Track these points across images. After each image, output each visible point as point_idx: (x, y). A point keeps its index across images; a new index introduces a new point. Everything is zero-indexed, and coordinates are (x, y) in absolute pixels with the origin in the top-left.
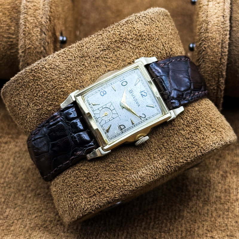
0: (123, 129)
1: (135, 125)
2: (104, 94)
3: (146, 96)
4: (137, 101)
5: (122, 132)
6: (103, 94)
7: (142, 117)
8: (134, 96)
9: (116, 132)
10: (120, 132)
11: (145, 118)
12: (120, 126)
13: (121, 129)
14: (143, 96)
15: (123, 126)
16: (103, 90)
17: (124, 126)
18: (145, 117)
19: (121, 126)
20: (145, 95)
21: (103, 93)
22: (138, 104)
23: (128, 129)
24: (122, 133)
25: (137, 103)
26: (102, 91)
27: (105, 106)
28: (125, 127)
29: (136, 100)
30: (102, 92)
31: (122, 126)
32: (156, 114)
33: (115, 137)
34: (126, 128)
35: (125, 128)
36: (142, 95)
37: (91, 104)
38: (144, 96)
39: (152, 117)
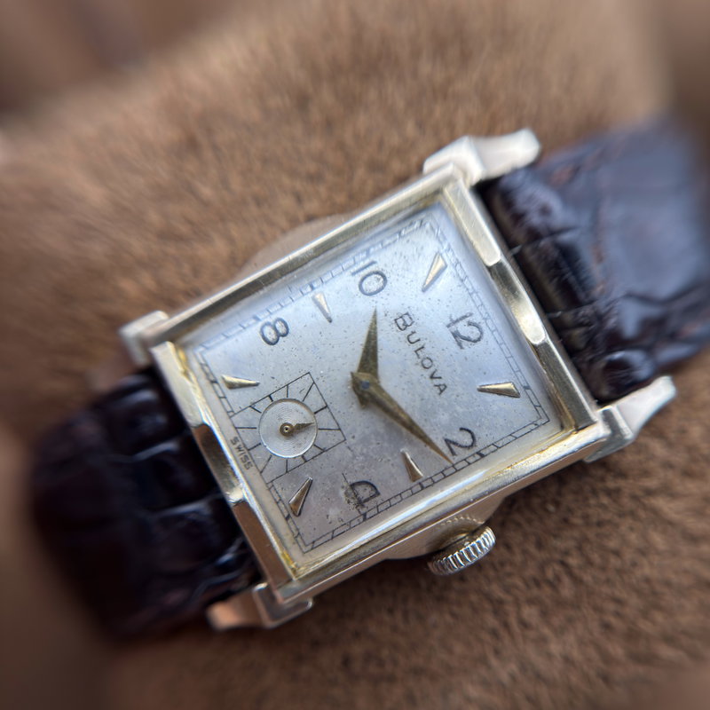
0: (367, 500)
1: (425, 484)
2: (279, 335)
3: (479, 339)
4: (432, 369)
5: (365, 515)
6: (271, 336)
7: (455, 443)
8: (418, 345)
9: (334, 513)
10: (355, 513)
11: (475, 449)
12: (353, 486)
13: (360, 503)
14: (465, 343)
15: (369, 489)
16: (274, 317)
17: (372, 486)
18: (472, 445)
19: (360, 489)
20: (474, 337)
21: (273, 332)
22: (437, 382)
23: (393, 502)
24: (365, 519)
25: (432, 377)
26: (271, 320)
27: (282, 394)
28: (378, 494)
29: (427, 363)
30: (268, 324)
31: (364, 486)
32: (527, 430)
33: (329, 536)
34: (384, 495)
35: (377, 498)
36: (456, 335)
37: (220, 382)
38: (468, 339)
39: (505, 441)
